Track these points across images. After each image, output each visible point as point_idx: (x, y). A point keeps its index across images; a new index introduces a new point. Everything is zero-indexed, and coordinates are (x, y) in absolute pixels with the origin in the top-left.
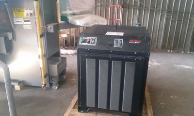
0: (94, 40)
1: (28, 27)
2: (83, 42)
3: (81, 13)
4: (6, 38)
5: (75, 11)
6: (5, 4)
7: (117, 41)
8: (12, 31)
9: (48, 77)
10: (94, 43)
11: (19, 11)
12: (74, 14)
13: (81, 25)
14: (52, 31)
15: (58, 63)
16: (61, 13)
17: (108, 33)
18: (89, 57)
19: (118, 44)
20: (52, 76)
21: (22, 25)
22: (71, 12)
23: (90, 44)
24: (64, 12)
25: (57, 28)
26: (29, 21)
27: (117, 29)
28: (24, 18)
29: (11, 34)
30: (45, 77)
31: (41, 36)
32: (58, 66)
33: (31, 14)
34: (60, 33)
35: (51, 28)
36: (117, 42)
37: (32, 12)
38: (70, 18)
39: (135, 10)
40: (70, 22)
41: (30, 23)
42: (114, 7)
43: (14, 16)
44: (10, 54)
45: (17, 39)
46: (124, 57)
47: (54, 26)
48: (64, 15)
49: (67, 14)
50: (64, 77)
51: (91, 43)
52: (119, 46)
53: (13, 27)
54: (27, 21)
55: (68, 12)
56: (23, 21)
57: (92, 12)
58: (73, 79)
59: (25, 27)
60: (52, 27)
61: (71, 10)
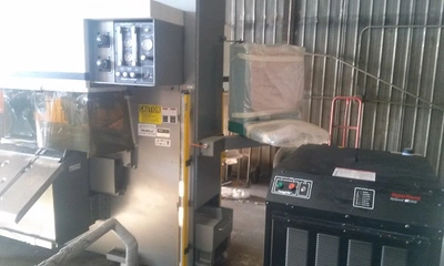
0: (307, 186)
1: (164, 144)
2: (282, 188)
3: (273, 118)
4: (119, 162)
5: (261, 114)
6: (127, 97)
7: (361, 192)
8: (132, 149)
9: (191, 251)
10: (304, 193)
11: (151, 111)
12: (257, 120)
13: (273, 143)
14: (211, 153)
15: (215, 222)
16: (230, 116)
17: (339, 173)
18: (293, 225)
19: (364, 202)
20: (199, 251)
21: (153, 139)
22: (252, 115)
23: (297, 195)
24: (237, 115)
25: (221, 146)
26: (167, 132)
27: (357, 160)
28: (158, 126)
29: (129, 154)
30: (186, 251)
31: (188, 163)
32: (216, 228)
33: (173, 119)
34: (225, 156)
35: (208, 147)
36: (361, 196)
37: (175, 113)
38: (249, 128)
39: (395, 109)
40: (248, 135)
41: (168, 135)
42: (343, 101)
43: (140, 119)
44: (122, 194)
45: (139, 165)
46: (380, 233)
47: (215, 143)
48: (238, 121)
49: (242, 119)
50: (226, 254)
51: (297, 192)
52: (365, 205)
53: (135, 142)
54: (164, 131)
55: (246, 115)
56: (155, 131)
57: (297, 114)
58: (244, 262)
59: (157, 143)
60: (212, 145)
61: (252, 111)
